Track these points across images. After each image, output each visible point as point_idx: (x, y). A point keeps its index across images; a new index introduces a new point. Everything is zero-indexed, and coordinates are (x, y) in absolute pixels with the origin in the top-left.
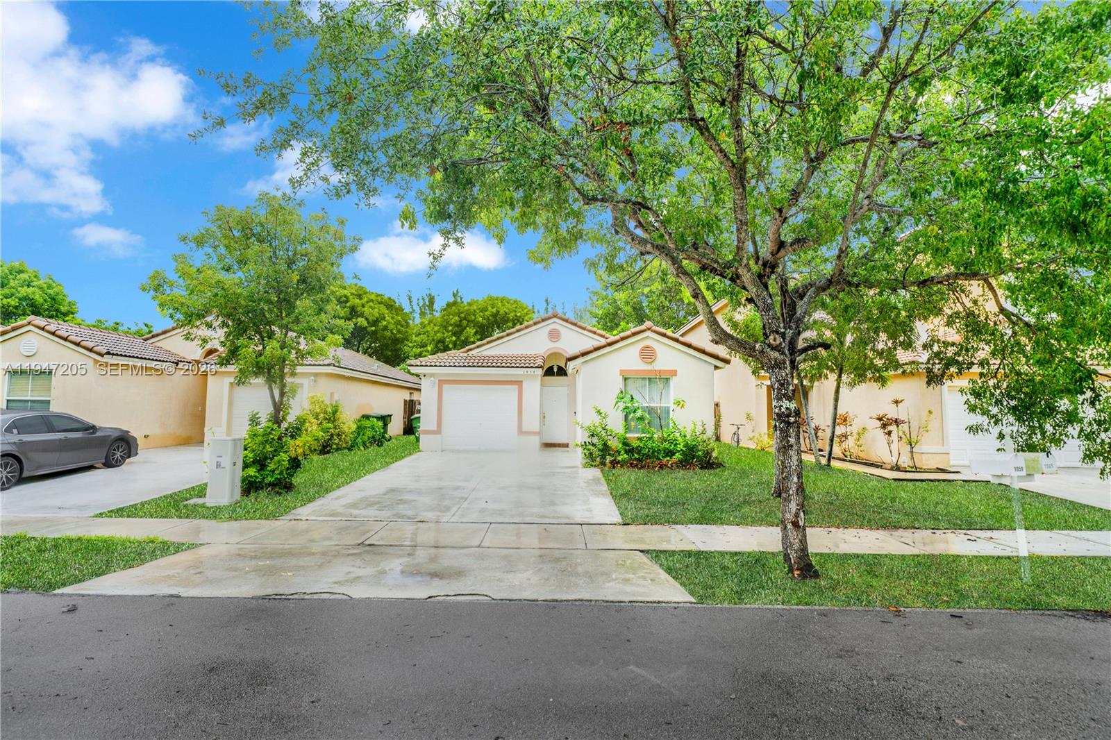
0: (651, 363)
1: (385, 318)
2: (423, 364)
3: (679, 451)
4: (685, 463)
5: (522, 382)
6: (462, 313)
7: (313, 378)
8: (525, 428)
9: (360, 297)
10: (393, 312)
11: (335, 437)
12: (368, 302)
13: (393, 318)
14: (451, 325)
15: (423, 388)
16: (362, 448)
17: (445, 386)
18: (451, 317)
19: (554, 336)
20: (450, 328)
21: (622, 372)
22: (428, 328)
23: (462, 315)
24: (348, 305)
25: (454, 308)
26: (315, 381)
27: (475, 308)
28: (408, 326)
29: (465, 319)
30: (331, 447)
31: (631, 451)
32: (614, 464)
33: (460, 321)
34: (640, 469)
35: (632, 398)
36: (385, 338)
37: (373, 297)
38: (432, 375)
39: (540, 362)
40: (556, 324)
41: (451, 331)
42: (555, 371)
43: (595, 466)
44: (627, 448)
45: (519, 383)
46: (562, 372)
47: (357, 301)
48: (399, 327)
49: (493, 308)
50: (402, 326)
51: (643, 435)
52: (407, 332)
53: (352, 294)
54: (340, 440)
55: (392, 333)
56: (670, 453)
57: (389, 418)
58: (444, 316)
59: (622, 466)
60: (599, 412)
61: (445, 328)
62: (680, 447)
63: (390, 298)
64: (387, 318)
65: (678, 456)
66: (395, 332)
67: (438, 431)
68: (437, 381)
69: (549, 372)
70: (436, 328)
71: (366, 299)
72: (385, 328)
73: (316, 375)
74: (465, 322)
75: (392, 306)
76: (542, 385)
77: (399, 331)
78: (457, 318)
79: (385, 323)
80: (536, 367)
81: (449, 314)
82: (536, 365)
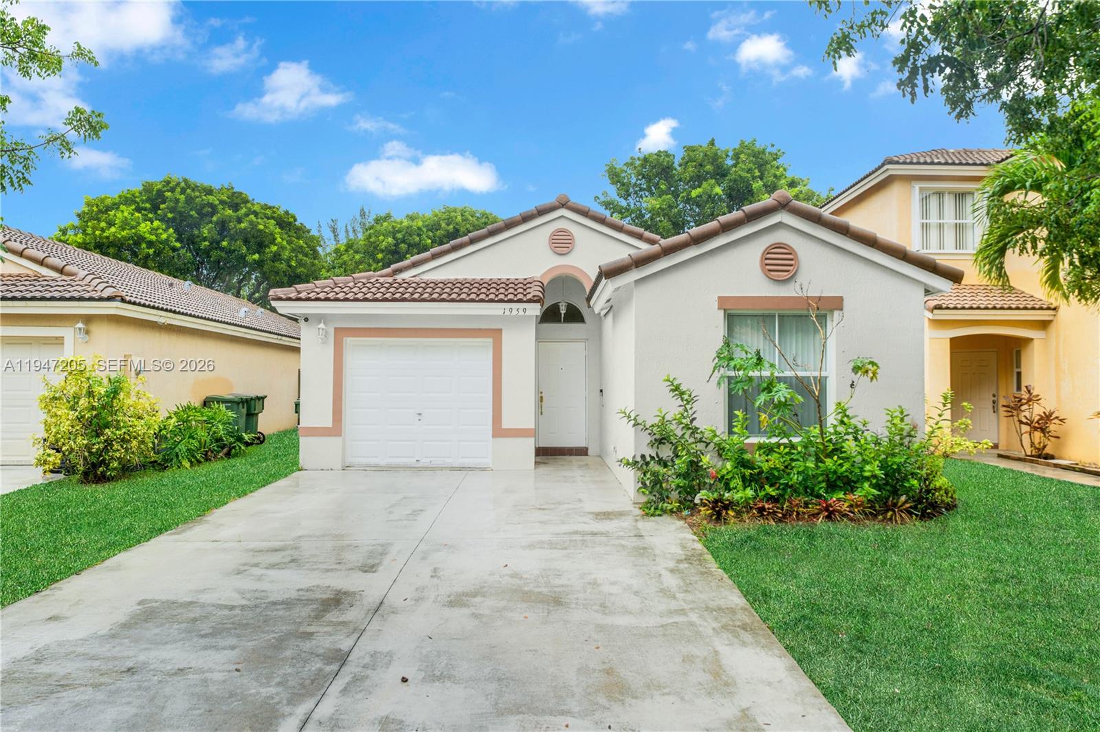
0: (785, 281)
1: (275, 239)
2: (303, 295)
3: (867, 479)
4: (881, 508)
5: (500, 331)
6: (399, 231)
7: (80, 325)
8: (506, 424)
9: (236, 207)
10: (292, 233)
11: (116, 446)
12: (247, 215)
13: (289, 243)
14: (382, 251)
15: (303, 345)
16: (186, 464)
17: (349, 341)
18: (381, 238)
19: (562, 243)
20: (380, 256)
21: (722, 301)
22: (345, 257)
23: (399, 236)
24: (215, 219)
25: (385, 224)
26: (87, 332)
27: (420, 224)
28: (315, 255)
29: (404, 241)
30: (107, 466)
31: (756, 479)
32: (719, 510)
33: (396, 245)
34: (780, 520)
35: (760, 359)
36: (277, 273)
37: (256, 208)
38: (321, 318)
39: (534, 291)
40: (564, 220)
41: (382, 260)
42: (563, 312)
43: (671, 511)
44: (748, 472)
45: (496, 334)
46: (574, 316)
47: (229, 212)
48: (300, 256)
49: (448, 225)
50: (306, 255)
51: (774, 440)
52: (313, 265)
53: (222, 202)
54: (127, 449)
55: (290, 266)
56: (849, 484)
57: (259, 404)
58: (370, 236)
59: (739, 514)
60: (677, 390)
61: (373, 256)
62: (873, 468)
63: (287, 213)
64: (279, 240)
65: (866, 491)
66: (293, 263)
67: (336, 429)
68: (332, 331)
69: (550, 315)
70: (358, 257)
71: (243, 211)
72: (276, 257)
73: (88, 319)
74: (403, 246)
75: (290, 224)
76: (538, 339)
77: (300, 264)
78: (390, 240)
79: (274, 248)
80: (529, 301)
81: (378, 234)
82: (529, 296)
